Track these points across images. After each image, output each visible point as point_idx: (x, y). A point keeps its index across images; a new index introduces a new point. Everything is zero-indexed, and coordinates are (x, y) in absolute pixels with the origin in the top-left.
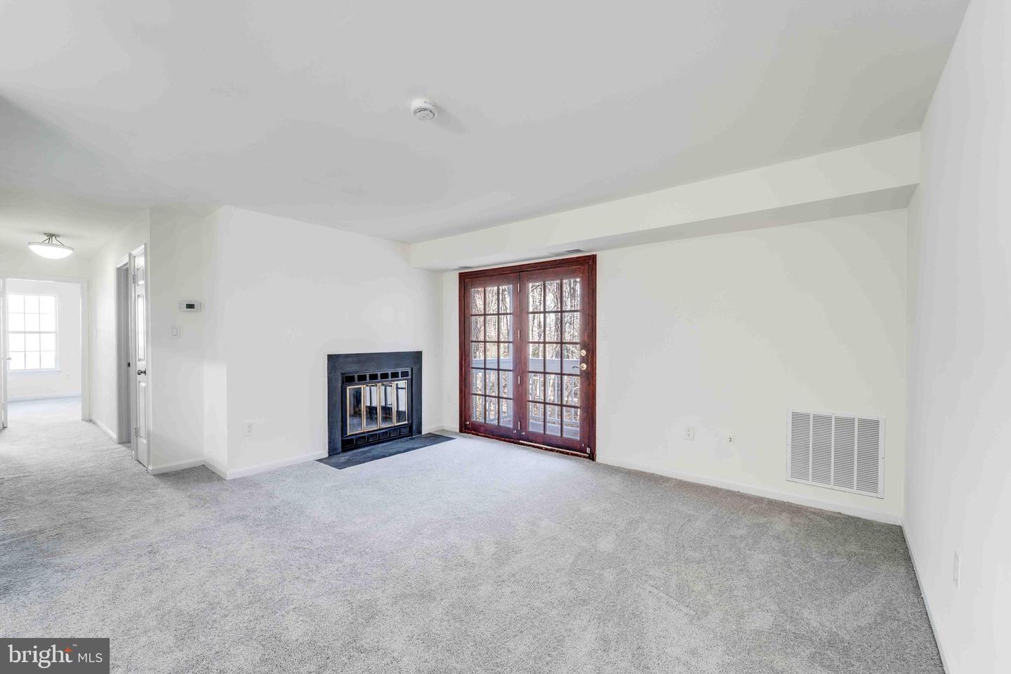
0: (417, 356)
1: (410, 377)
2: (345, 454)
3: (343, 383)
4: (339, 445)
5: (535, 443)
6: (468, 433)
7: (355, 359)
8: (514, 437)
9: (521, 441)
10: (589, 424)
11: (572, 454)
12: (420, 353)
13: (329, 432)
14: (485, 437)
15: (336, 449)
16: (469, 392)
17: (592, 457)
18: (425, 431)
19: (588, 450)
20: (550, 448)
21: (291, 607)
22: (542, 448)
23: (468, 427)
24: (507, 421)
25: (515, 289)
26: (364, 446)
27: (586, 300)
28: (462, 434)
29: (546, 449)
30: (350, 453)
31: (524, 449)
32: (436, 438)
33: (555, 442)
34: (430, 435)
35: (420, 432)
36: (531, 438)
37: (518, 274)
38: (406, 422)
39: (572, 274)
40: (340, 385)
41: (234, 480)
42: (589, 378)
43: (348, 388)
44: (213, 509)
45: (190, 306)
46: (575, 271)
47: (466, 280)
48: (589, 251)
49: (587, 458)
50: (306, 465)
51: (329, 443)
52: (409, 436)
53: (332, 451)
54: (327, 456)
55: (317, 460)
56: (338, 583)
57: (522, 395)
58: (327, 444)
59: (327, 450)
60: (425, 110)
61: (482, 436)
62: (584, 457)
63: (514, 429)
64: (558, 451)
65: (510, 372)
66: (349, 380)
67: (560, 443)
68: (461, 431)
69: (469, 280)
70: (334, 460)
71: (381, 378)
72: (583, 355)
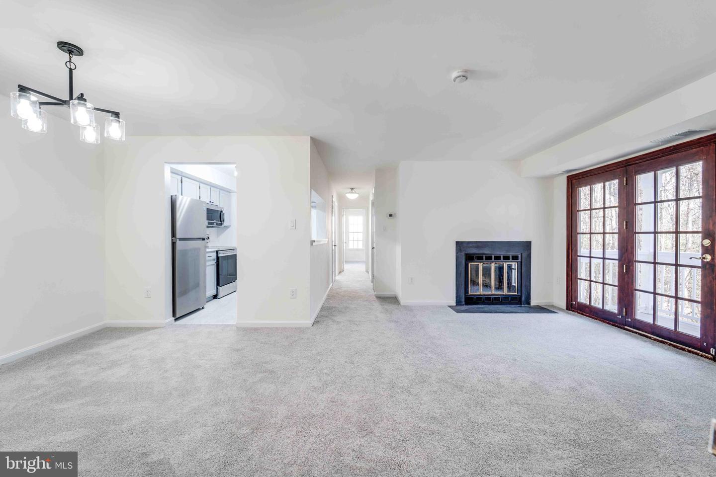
0: (527, 245)
1: (520, 260)
2: (467, 306)
3: (466, 260)
4: (463, 300)
5: (643, 331)
6: (574, 311)
7: (474, 245)
8: (618, 321)
9: (626, 327)
11: (689, 351)
12: (530, 243)
13: (456, 290)
14: (589, 317)
15: (461, 302)
16: (576, 276)
18: (534, 302)
19: (713, 351)
20: (660, 339)
21: (392, 363)
22: (650, 338)
23: (574, 306)
24: (612, 306)
25: (621, 184)
26: (481, 304)
28: (567, 311)
29: (655, 340)
30: (470, 306)
31: (627, 334)
32: (541, 309)
33: (666, 334)
34: (537, 307)
35: (529, 303)
36: (638, 325)
37: (626, 169)
38: (516, 294)
39: (692, 157)
40: (464, 261)
41: (404, 306)
43: (470, 264)
44: (388, 315)
45: (391, 215)
46: (695, 155)
47: (574, 181)
49: (709, 358)
50: (442, 307)
51: (457, 297)
52: (519, 304)
53: (458, 302)
54: (455, 304)
55: (449, 306)
56: (418, 362)
57: (628, 283)
58: (455, 297)
59: (455, 301)
60: (461, 76)
61: (587, 316)
62: (705, 357)
63: (619, 314)
64: (670, 344)
65: (615, 261)
66: (470, 258)
67: (673, 336)
68: (567, 309)
69: (576, 180)
70: (459, 308)
71: (495, 259)
72: (705, 245)
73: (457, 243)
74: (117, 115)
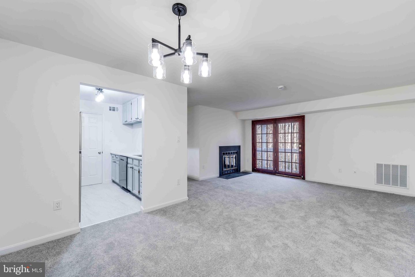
0: (239, 147)
1: (238, 154)
2: (223, 176)
5: (282, 174)
6: (256, 172)
8: (274, 173)
9: (276, 174)
10: (302, 168)
11: (296, 178)
12: (240, 146)
13: (219, 169)
16: (256, 159)
17: (304, 178)
18: (241, 171)
19: (302, 177)
22: (284, 176)
23: (255, 169)
24: (271, 168)
25: (274, 126)
27: (301, 129)
29: (286, 176)
32: (246, 173)
33: (289, 174)
34: (243, 173)
35: (240, 171)
36: (280, 173)
37: (275, 121)
38: (236, 168)
39: (296, 121)
42: (302, 154)
43: (223, 156)
46: (296, 120)
48: (303, 114)
49: (302, 179)
52: (237, 172)
54: (219, 176)
57: (276, 160)
61: (261, 172)
62: (301, 179)
63: (273, 170)
64: (290, 177)
65: (271, 152)
66: (223, 154)
67: (291, 174)
68: (253, 171)
69: (255, 123)
71: (231, 154)
72: (300, 146)
73: (220, 147)
74: (206, 55)
